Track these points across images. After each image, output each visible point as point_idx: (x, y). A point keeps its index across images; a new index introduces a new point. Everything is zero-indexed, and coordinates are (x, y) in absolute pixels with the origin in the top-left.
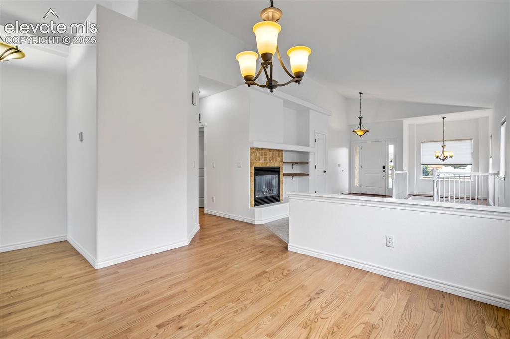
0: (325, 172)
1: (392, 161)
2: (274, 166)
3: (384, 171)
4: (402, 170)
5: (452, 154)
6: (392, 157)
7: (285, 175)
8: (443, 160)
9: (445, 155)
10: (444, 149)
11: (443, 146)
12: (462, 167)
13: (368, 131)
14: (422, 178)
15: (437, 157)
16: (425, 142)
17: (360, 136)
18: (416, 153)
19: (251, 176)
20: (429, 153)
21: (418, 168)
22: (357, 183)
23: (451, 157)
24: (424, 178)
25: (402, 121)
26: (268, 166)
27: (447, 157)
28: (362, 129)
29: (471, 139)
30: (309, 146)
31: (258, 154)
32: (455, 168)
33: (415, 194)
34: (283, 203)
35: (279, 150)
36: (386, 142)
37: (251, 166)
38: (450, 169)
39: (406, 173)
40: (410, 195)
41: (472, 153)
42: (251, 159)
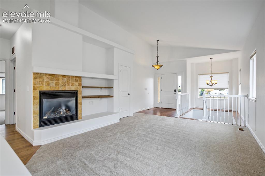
0: (129, 94)
1: (180, 87)
2: (69, 90)
3: (175, 93)
4: (186, 92)
5: (216, 82)
6: (180, 84)
7: (84, 97)
8: (211, 86)
9: (212, 83)
10: (211, 79)
11: (211, 77)
12: (222, 90)
13: (162, 66)
14: (199, 98)
15: (207, 84)
16: (201, 75)
17: (158, 69)
18: (195, 82)
19: (34, 99)
20: (203, 81)
21: (197, 91)
22: (159, 101)
23: (216, 84)
24: (200, 97)
25: (186, 61)
26: (60, 90)
27: (213, 84)
28: (159, 64)
29: (228, 73)
30: (113, 75)
31: (45, 79)
32: (219, 91)
33: (195, 108)
34: (81, 121)
35: (76, 77)
36: (176, 74)
37: (34, 89)
38: (217, 91)
39: (189, 95)
40: (192, 109)
41: (228, 81)
42: (34, 84)
